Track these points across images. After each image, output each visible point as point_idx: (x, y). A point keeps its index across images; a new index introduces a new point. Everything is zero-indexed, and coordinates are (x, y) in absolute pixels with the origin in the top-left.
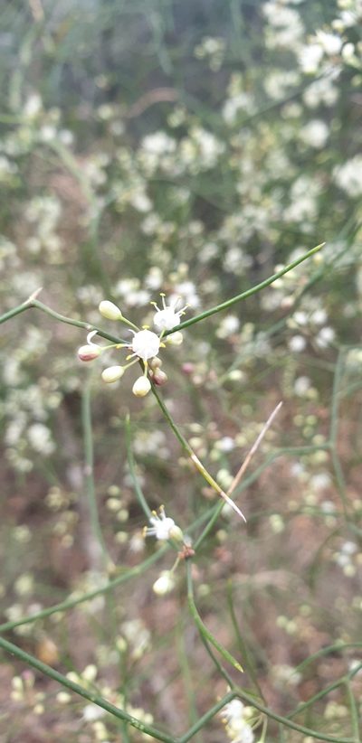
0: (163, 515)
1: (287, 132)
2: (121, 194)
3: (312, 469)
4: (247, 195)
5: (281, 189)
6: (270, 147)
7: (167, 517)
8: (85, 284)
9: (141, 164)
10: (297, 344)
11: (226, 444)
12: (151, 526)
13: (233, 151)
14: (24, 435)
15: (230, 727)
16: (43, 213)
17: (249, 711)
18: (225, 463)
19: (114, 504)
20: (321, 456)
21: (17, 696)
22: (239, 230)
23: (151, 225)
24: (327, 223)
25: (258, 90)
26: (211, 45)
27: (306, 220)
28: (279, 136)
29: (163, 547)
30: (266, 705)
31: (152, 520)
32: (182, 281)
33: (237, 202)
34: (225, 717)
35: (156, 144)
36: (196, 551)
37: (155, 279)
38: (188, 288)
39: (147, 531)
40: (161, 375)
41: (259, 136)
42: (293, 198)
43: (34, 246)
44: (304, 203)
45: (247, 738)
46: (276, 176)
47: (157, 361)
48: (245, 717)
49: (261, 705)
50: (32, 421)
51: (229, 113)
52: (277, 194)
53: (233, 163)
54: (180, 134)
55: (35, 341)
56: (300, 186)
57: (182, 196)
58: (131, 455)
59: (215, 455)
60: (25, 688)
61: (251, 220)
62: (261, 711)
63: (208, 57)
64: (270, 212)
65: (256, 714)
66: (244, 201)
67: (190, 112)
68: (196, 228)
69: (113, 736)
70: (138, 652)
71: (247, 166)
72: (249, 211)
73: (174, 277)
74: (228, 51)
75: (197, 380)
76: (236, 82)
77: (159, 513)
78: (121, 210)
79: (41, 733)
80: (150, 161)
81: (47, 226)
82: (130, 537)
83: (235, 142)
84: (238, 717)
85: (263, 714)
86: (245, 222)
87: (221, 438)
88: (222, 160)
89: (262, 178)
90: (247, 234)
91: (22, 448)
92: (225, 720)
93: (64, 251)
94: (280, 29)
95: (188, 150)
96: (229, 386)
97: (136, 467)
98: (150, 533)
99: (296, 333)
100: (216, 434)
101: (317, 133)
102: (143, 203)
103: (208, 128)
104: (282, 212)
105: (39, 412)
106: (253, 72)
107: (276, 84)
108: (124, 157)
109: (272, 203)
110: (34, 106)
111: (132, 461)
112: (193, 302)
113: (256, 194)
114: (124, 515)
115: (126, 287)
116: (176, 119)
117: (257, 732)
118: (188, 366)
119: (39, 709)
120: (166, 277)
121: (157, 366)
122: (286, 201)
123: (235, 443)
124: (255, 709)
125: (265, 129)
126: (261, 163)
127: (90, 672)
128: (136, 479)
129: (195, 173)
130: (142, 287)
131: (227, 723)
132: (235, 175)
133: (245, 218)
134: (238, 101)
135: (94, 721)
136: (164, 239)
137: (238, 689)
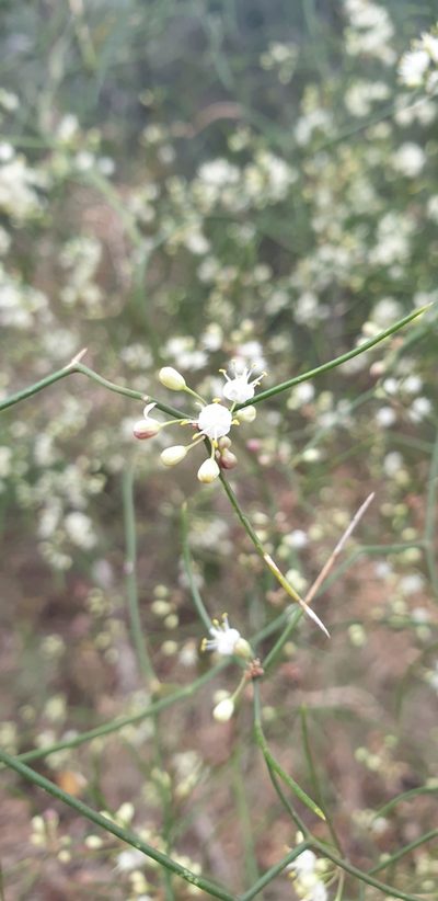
0: (226, 625)
1: (374, 156)
2: (171, 232)
3: (401, 569)
4: (324, 234)
5: (365, 226)
6: (351, 175)
7: (231, 627)
8: (129, 343)
9: (196, 197)
10: (386, 417)
11: (296, 539)
12: (210, 637)
13: (308, 180)
14: (61, 526)
15: (299, 882)
16: (80, 257)
17: (322, 864)
18: (296, 562)
19: (161, 607)
20: (412, 554)
21: (37, 840)
22: (314, 275)
23: (209, 271)
24: (420, 269)
25: (336, 104)
26: (280, 53)
27: (396, 262)
28: (363, 161)
29: (219, 663)
30: (343, 857)
31: (213, 631)
32: (246, 340)
33: (312, 242)
34: (293, 870)
35: (215, 173)
36: (265, 670)
37: (213, 338)
38: (253, 349)
39: (207, 644)
40: (230, 457)
41: (338, 162)
42: (380, 237)
43: (69, 296)
44: (393, 243)
45: (320, 897)
46: (360, 210)
47: (226, 440)
48: (316, 871)
49: (337, 857)
50: (68, 509)
51: (303, 133)
52: (361, 231)
53: (307, 194)
54: (243, 160)
55: (71, 413)
56: (387, 224)
57: (246, 235)
58: (187, 550)
59: (283, 552)
60: (47, 831)
61: (329, 264)
62: (337, 863)
63: (277, 66)
64: (352, 252)
65: (331, 869)
66: (321, 241)
67: (256, 131)
68: (262, 273)
69: (154, 889)
70: (183, 788)
71: (324, 198)
72: (326, 253)
73: (237, 336)
74: (301, 59)
75: (265, 459)
76: (311, 97)
77: (221, 622)
78: (172, 252)
79: (61, 882)
80: (208, 195)
81: (84, 273)
82: (180, 648)
83: (311, 168)
84: (309, 872)
85: (339, 868)
86: (321, 267)
87: (290, 532)
88: (293, 190)
89: (342, 213)
90: (324, 280)
91: (58, 542)
92: (293, 874)
93: (105, 304)
94: (364, 30)
95: (253, 180)
96: (303, 468)
97: (193, 563)
98: (209, 647)
99: (385, 403)
100: (285, 527)
101: (411, 159)
102: (198, 244)
103: (277, 152)
104: (366, 254)
105: (77, 498)
106: (331, 84)
107: (360, 97)
108: (177, 188)
109: (353, 242)
110: (68, 128)
111: (188, 557)
112: (260, 365)
113: (335, 231)
114: (173, 621)
115: (178, 346)
116: (238, 142)
117: (332, 890)
118: (253, 443)
119: (65, 856)
120: (226, 335)
121: (225, 446)
122: (371, 240)
123: (308, 537)
124: (330, 862)
125: (346, 153)
126: (341, 195)
127: (126, 812)
128: (193, 579)
129: (262, 207)
130: (197, 346)
131: (295, 878)
132: (310, 208)
133: (321, 262)
134: (313, 119)
135: (131, 872)
136: (223, 287)
137: (312, 839)
